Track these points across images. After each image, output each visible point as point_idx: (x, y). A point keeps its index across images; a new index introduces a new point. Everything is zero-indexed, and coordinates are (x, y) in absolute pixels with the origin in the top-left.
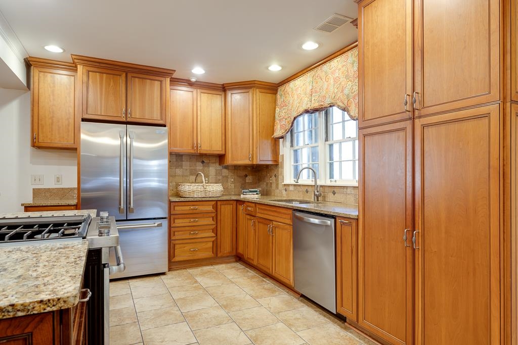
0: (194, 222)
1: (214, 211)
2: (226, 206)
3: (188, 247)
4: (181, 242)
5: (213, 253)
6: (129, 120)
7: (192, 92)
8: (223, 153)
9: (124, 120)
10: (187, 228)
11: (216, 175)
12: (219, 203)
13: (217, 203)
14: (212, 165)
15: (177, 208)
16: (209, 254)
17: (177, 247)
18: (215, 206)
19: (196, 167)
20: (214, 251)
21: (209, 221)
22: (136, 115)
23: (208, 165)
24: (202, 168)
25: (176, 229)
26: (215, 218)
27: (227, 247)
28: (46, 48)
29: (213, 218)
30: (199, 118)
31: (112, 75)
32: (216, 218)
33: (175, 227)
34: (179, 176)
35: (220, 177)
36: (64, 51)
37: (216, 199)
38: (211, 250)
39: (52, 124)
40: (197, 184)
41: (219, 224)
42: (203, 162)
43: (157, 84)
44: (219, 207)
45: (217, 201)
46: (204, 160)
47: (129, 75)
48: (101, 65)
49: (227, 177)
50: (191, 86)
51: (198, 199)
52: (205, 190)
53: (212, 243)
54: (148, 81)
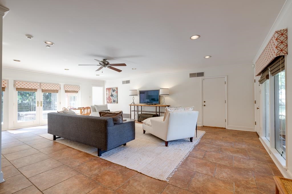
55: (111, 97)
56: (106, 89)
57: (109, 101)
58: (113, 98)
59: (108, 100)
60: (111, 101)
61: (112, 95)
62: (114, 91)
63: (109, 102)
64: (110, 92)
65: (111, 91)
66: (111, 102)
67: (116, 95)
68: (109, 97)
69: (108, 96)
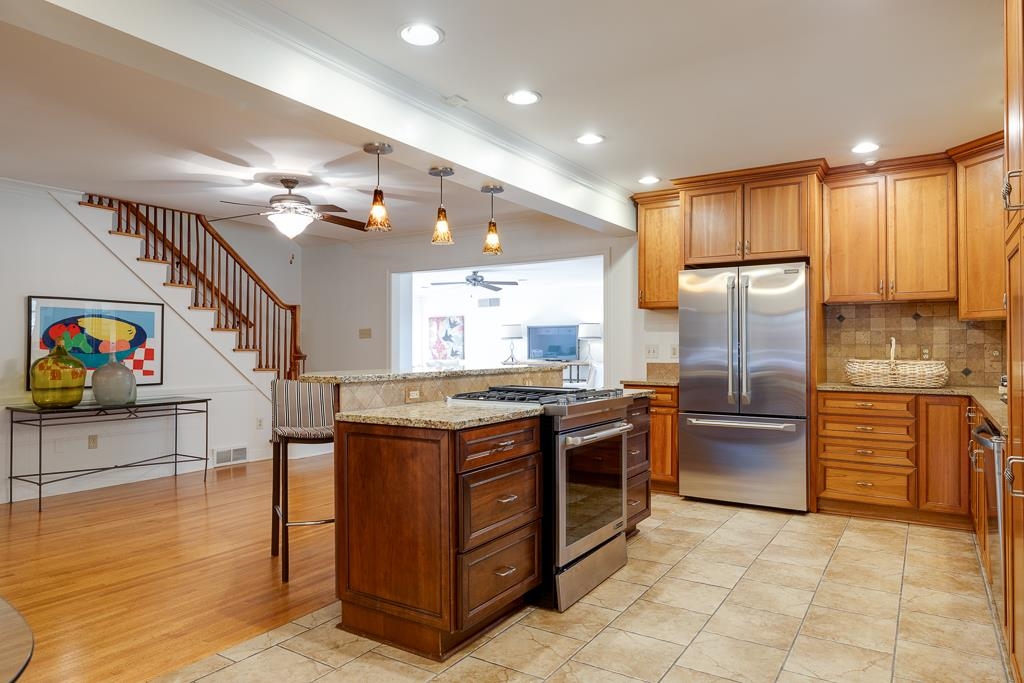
0: (865, 431)
1: (911, 416)
2: (942, 407)
3: (852, 477)
4: (837, 464)
5: (908, 499)
6: (747, 258)
7: (876, 183)
8: (952, 294)
9: (740, 259)
10: (851, 441)
11: (951, 342)
12: (922, 400)
13: (917, 401)
14: (940, 321)
15: (828, 403)
16: (899, 499)
17: (830, 472)
18: (912, 405)
19: (901, 326)
20: (912, 495)
21: (900, 434)
22: (759, 249)
23: (930, 323)
24: (914, 328)
25: (829, 441)
26: (912, 431)
27: (944, 495)
28: (641, 181)
29: (908, 428)
30: (891, 230)
31: (722, 195)
32: (915, 430)
33: (826, 437)
34: (862, 345)
35: (962, 348)
36: (661, 180)
37: (914, 391)
38: (905, 492)
39: (659, 276)
40: (876, 361)
41: (923, 444)
42: (917, 317)
43: (792, 189)
44: (922, 408)
45: (917, 396)
46: (919, 313)
47: (747, 188)
48: (709, 183)
49: (980, 347)
50: (874, 172)
51: (877, 390)
52: (892, 372)
53: (905, 478)
54: (777, 188)
55: (444, 343)
56: (430, 319)
57: (439, 352)
58: (452, 344)
59: (435, 351)
60: (444, 352)
61: (447, 338)
62: (453, 325)
63: (437, 355)
64: (440, 326)
65: (445, 325)
66: (446, 355)
67: (460, 336)
68: (438, 342)
69: (434, 339)
